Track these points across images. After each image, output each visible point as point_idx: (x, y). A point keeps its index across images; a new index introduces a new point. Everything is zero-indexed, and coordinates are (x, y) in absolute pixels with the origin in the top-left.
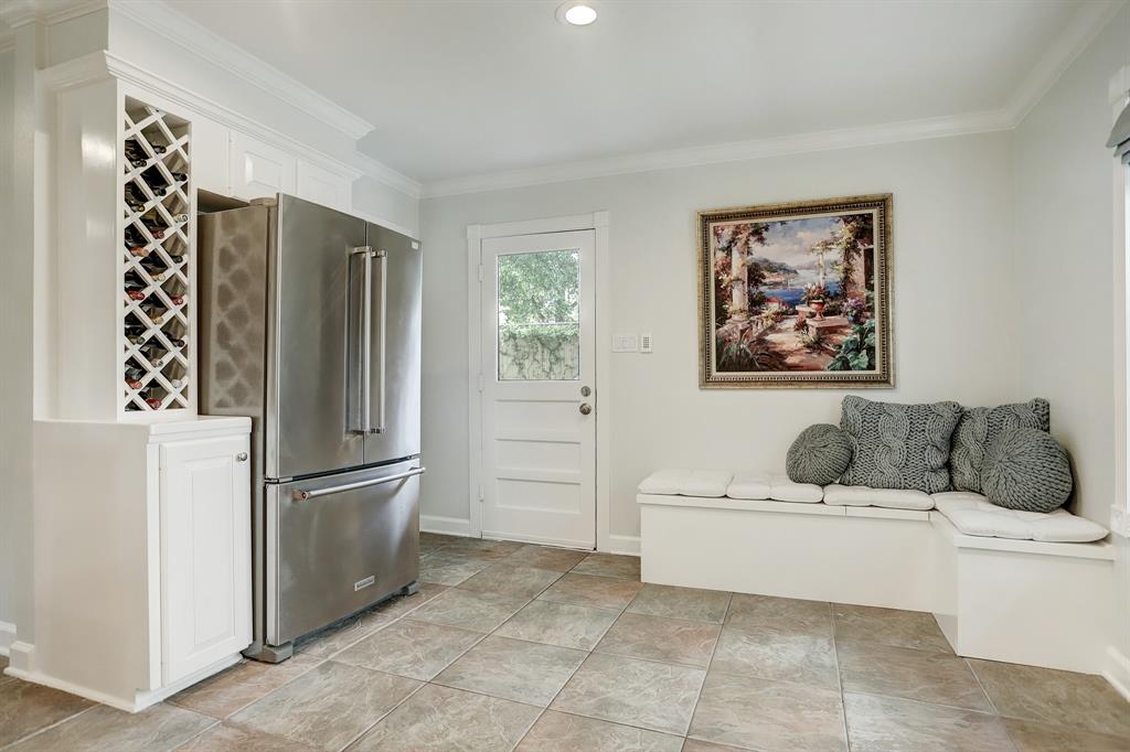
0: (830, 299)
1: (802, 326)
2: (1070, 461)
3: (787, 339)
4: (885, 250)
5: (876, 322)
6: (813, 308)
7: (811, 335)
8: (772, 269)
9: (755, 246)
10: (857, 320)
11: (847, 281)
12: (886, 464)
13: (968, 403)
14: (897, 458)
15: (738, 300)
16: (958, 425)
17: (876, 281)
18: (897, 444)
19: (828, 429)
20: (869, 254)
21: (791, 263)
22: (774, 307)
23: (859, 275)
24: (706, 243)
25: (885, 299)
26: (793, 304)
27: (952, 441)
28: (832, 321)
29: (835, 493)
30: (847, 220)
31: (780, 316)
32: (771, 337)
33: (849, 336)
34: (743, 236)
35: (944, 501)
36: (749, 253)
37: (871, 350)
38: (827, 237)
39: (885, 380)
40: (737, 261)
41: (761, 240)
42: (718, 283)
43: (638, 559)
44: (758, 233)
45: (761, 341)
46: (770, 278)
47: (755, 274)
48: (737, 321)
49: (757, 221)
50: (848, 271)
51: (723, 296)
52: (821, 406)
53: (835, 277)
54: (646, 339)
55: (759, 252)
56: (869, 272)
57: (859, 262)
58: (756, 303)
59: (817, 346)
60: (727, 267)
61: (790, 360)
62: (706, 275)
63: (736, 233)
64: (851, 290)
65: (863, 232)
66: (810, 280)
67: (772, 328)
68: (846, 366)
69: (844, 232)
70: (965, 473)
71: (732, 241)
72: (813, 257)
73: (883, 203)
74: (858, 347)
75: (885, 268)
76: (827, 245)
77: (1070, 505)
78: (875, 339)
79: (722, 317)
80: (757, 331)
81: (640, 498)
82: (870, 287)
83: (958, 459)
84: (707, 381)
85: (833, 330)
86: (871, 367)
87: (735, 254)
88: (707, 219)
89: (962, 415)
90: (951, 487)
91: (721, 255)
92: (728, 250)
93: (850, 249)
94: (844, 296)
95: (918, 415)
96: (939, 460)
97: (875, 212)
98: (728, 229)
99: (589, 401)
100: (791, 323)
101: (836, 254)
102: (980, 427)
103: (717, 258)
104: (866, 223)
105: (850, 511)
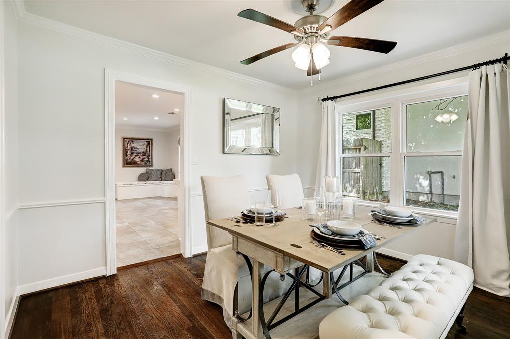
0: (144, 154)
1: (140, 157)
2: (174, 175)
3: (137, 159)
4: (152, 147)
5: (151, 157)
6: (141, 155)
7: (141, 159)
8: (135, 148)
9: (132, 144)
10: (148, 157)
11: (146, 151)
12: (153, 177)
13: (163, 169)
14: (156, 177)
15: (129, 153)
18: (155, 175)
19: (144, 173)
20: (150, 147)
21: (138, 148)
22: (135, 154)
23: (148, 150)
24: (124, 143)
25: (152, 154)
26: (138, 154)
27: (161, 174)
28: (144, 157)
29: (147, 182)
31: (136, 156)
33: (147, 159)
34: (130, 142)
35: (161, 182)
39: (152, 166)
40: (129, 146)
42: (126, 150)
44: (133, 142)
45: (133, 160)
46: (134, 150)
47: (132, 149)
48: (129, 157)
49: (133, 140)
50: (147, 149)
51: (127, 152)
52: (143, 170)
53: (145, 150)
55: (133, 145)
56: (150, 150)
57: (148, 148)
58: (132, 154)
59: (142, 161)
60: (127, 147)
61: (138, 163)
62: (124, 148)
65: (149, 144)
66: (141, 150)
67: (135, 158)
68: (146, 164)
69: (146, 143)
70: (163, 178)
72: (141, 147)
73: (152, 140)
74: (148, 161)
75: (152, 150)
76: (144, 145)
77: (174, 180)
78: (151, 160)
79: (126, 155)
80: (132, 158)
82: (150, 152)
83: (162, 177)
84: (123, 166)
85: (145, 158)
86: (150, 164)
88: (124, 139)
89: (162, 171)
90: (162, 180)
92: (128, 144)
94: (146, 153)
95: (158, 170)
96: (160, 177)
97: (151, 141)
98: (128, 141)
100: (138, 157)
101: (145, 147)
102: (165, 172)
103: (126, 145)
104: (150, 142)
105: (150, 184)
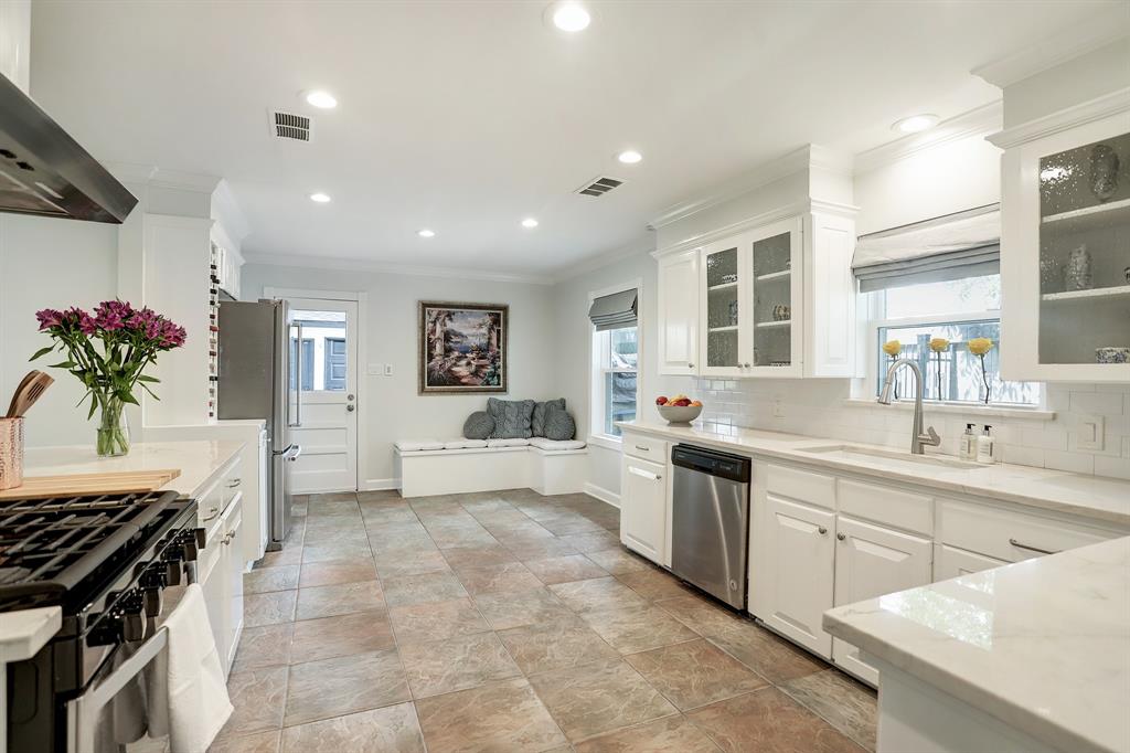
0: (482, 351)
1: (469, 364)
2: (574, 422)
3: (462, 370)
4: (505, 331)
5: (501, 363)
6: (474, 355)
7: (473, 368)
8: (457, 335)
9: (448, 322)
10: (493, 362)
11: (489, 343)
12: (508, 426)
13: (537, 401)
14: (515, 425)
15: (439, 349)
16: (534, 409)
17: (501, 344)
18: (513, 419)
19: (482, 413)
20: (499, 331)
21: (465, 333)
22: (456, 354)
23: (494, 341)
24: (424, 318)
25: (505, 353)
26: (465, 353)
27: (532, 417)
28: (483, 362)
29: (492, 442)
30: (490, 314)
31: (459, 359)
32: (454, 369)
33: (489, 369)
34: (442, 316)
35: (532, 440)
36: (445, 325)
37: (499, 376)
38: (481, 322)
39: (504, 390)
40: (439, 328)
41: (451, 319)
42: (429, 339)
44: (449, 315)
45: (449, 370)
46: (454, 339)
47: (447, 336)
48: (437, 361)
49: (450, 309)
50: (489, 339)
51: (431, 347)
52: (477, 403)
53: (484, 341)
54: (389, 368)
55: (450, 325)
56: (498, 340)
57: (494, 335)
58: (448, 351)
59: (475, 374)
60: (433, 332)
61: (464, 380)
62: (423, 335)
63: (439, 314)
64: (491, 348)
65: (496, 321)
66: (474, 342)
67: (455, 365)
68: (488, 384)
69: (488, 320)
70: (539, 430)
71: (437, 318)
72: (474, 331)
73: (505, 309)
74: (493, 375)
75: (505, 339)
76: (481, 326)
77: (573, 438)
78: (501, 371)
79: (431, 357)
80: (448, 365)
81: (401, 453)
82: (499, 347)
83: (536, 425)
84: (422, 391)
85: (483, 366)
86: (499, 384)
87: (438, 325)
88: (425, 305)
89: (535, 405)
90: (533, 436)
91: (430, 325)
92: (434, 323)
93: (491, 329)
94: (488, 350)
95: (521, 405)
96: (528, 425)
97: (501, 312)
98: (435, 311)
99: (354, 403)
100: (464, 362)
101: (484, 330)
102: (543, 410)
103: (429, 326)
104: (498, 316)
105: (499, 449)
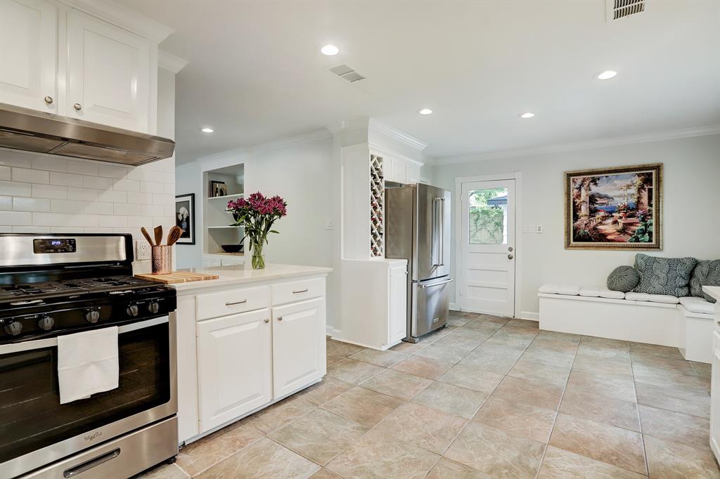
0: (630, 211)
1: (615, 222)
3: (608, 228)
4: (658, 189)
5: (653, 221)
6: (621, 214)
7: (620, 226)
8: (601, 197)
9: (593, 187)
10: (643, 220)
11: (639, 202)
12: (656, 284)
13: (699, 257)
14: (662, 281)
15: (584, 210)
16: (696, 266)
17: (653, 202)
18: (662, 275)
19: (627, 268)
20: (650, 191)
21: (610, 194)
22: (602, 214)
23: (645, 200)
24: (569, 186)
25: (658, 211)
26: (611, 212)
27: (691, 275)
28: (631, 220)
29: (630, 295)
30: (639, 175)
31: (605, 218)
32: (600, 227)
33: (640, 226)
34: (587, 183)
36: (590, 190)
37: (650, 234)
38: (629, 182)
39: (657, 247)
40: (583, 193)
41: (596, 184)
42: (574, 203)
43: (538, 322)
44: (594, 181)
45: (595, 229)
46: (600, 201)
47: (592, 199)
48: (583, 220)
49: (594, 176)
50: (639, 198)
51: (576, 209)
52: (626, 258)
53: (633, 200)
54: (539, 228)
55: (594, 189)
56: (650, 198)
57: (645, 194)
58: (593, 212)
59: (623, 231)
60: (579, 196)
61: (609, 237)
62: (569, 200)
63: (583, 181)
64: (641, 206)
65: (647, 180)
66: (620, 202)
67: (600, 223)
68: (637, 240)
69: (638, 181)
70: (697, 289)
71: (582, 185)
72: (621, 192)
73: (658, 168)
74: (643, 232)
75: (658, 197)
76: (629, 187)
78: (653, 229)
79: (576, 218)
80: (593, 224)
81: (539, 294)
82: (651, 205)
83: (693, 283)
84: (568, 245)
85: (631, 224)
86: (650, 241)
87: (583, 190)
88: (569, 175)
89: (696, 263)
90: (689, 294)
91: (576, 191)
92: (579, 189)
93: (640, 189)
94: (637, 209)
95: (673, 263)
96: (683, 283)
97: (654, 172)
98: (579, 179)
99: (512, 253)
100: (610, 221)
101: (633, 190)
102: (705, 269)
103: (574, 192)
104: (650, 177)
105: (638, 303)
